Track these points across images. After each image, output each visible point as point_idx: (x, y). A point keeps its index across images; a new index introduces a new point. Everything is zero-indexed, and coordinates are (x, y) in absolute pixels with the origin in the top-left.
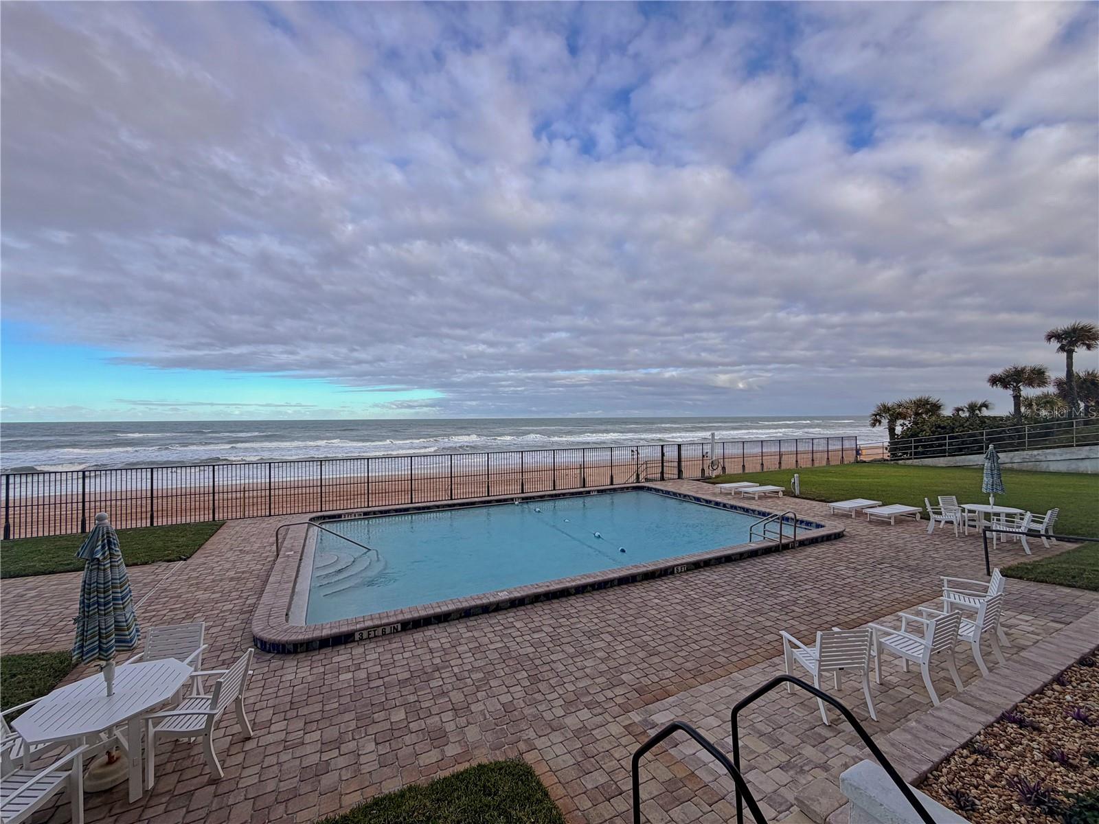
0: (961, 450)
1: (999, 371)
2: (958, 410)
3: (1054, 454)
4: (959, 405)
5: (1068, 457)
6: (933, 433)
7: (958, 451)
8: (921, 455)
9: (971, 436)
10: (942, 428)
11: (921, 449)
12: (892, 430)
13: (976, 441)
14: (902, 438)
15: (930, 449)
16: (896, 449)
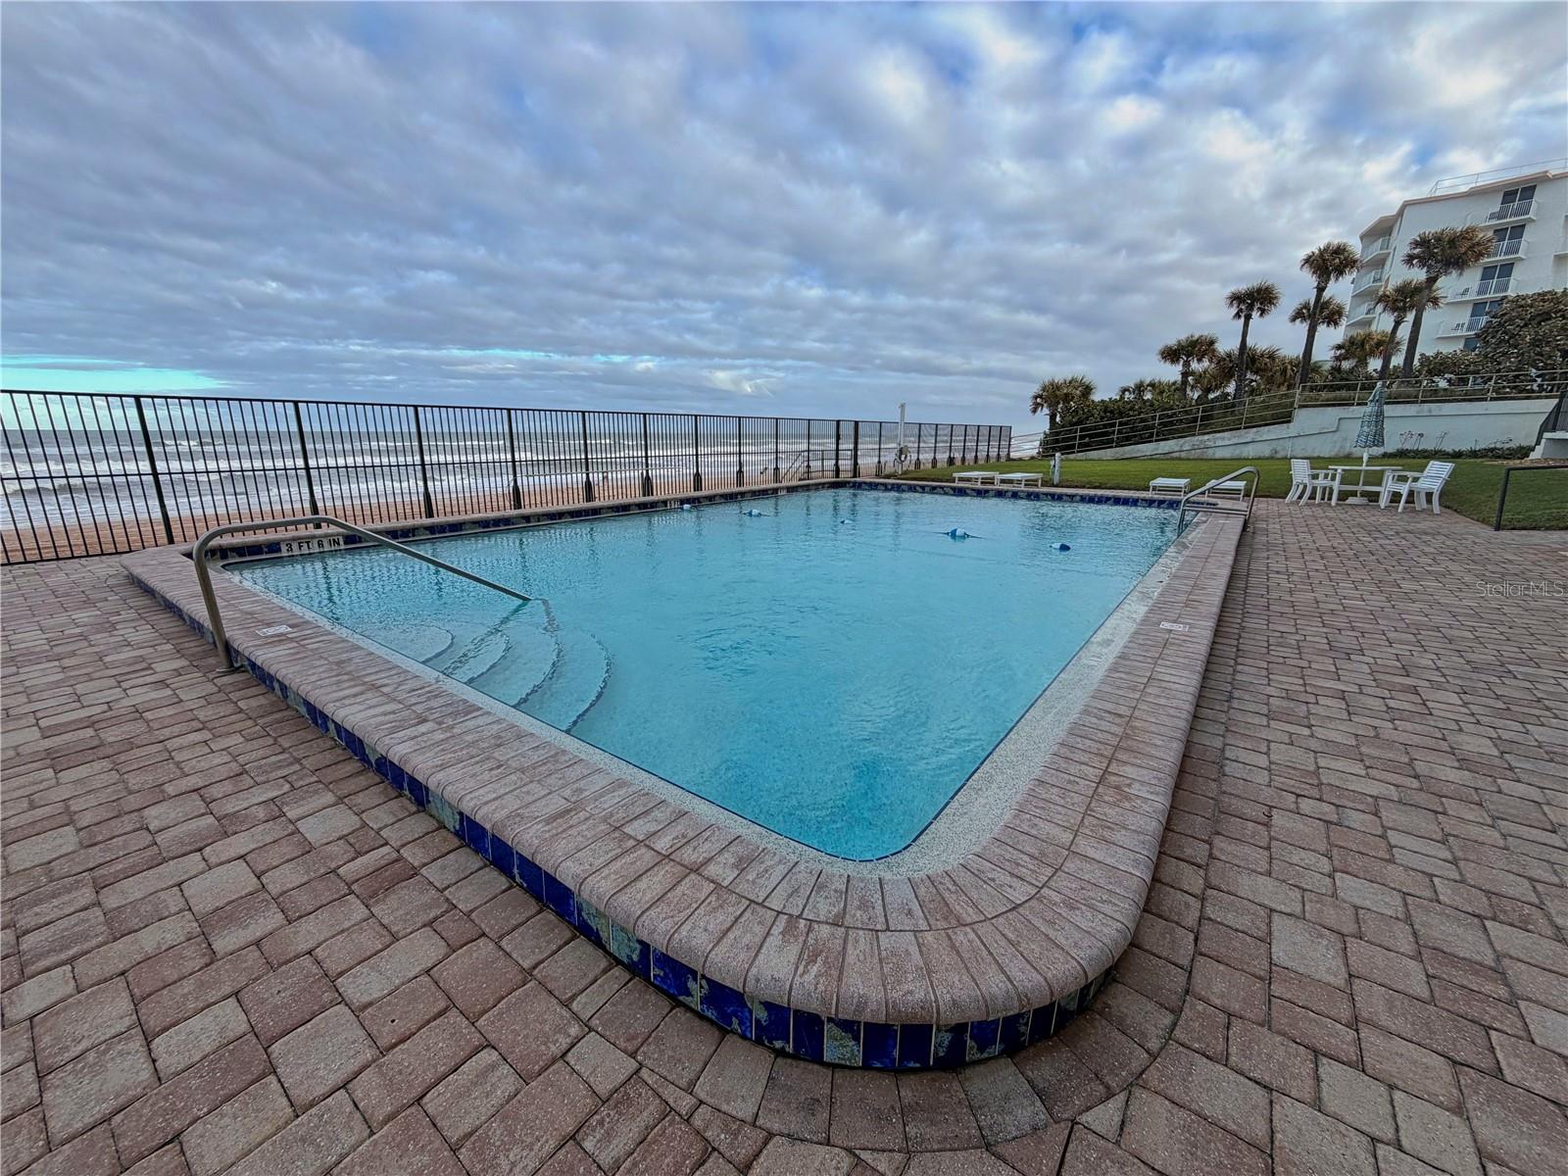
2: (1124, 390)
3: (1223, 439)
5: (1235, 441)
6: (1102, 418)
7: (1126, 440)
8: (1085, 447)
9: (1143, 420)
10: (1112, 412)
11: (1087, 440)
12: (1053, 417)
13: (1146, 428)
14: (1063, 426)
15: (1097, 438)
16: (1057, 441)
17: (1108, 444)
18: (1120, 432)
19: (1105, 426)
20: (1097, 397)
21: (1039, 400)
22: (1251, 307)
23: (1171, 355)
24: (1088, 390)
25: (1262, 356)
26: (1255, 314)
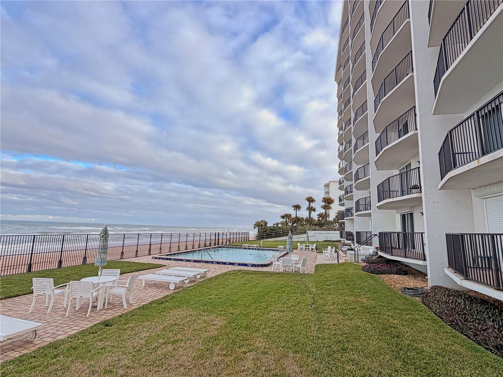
0: (276, 236)
1: (283, 215)
2: (274, 224)
3: (295, 237)
4: (274, 223)
5: (297, 237)
6: (270, 231)
7: (276, 237)
8: (267, 238)
9: (279, 232)
10: (272, 229)
11: (267, 236)
12: (259, 230)
13: (279, 234)
14: (261, 232)
15: (269, 236)
16: (260, 236)
17: (272, 237)
18: (274, 234)
19: (271, 233)
20: (268, 225)
21: (255, 226)
22: (296, 208)
23: (283, 217)
24: (266, 223)
25: (301, 219)
26: (298, 210)
